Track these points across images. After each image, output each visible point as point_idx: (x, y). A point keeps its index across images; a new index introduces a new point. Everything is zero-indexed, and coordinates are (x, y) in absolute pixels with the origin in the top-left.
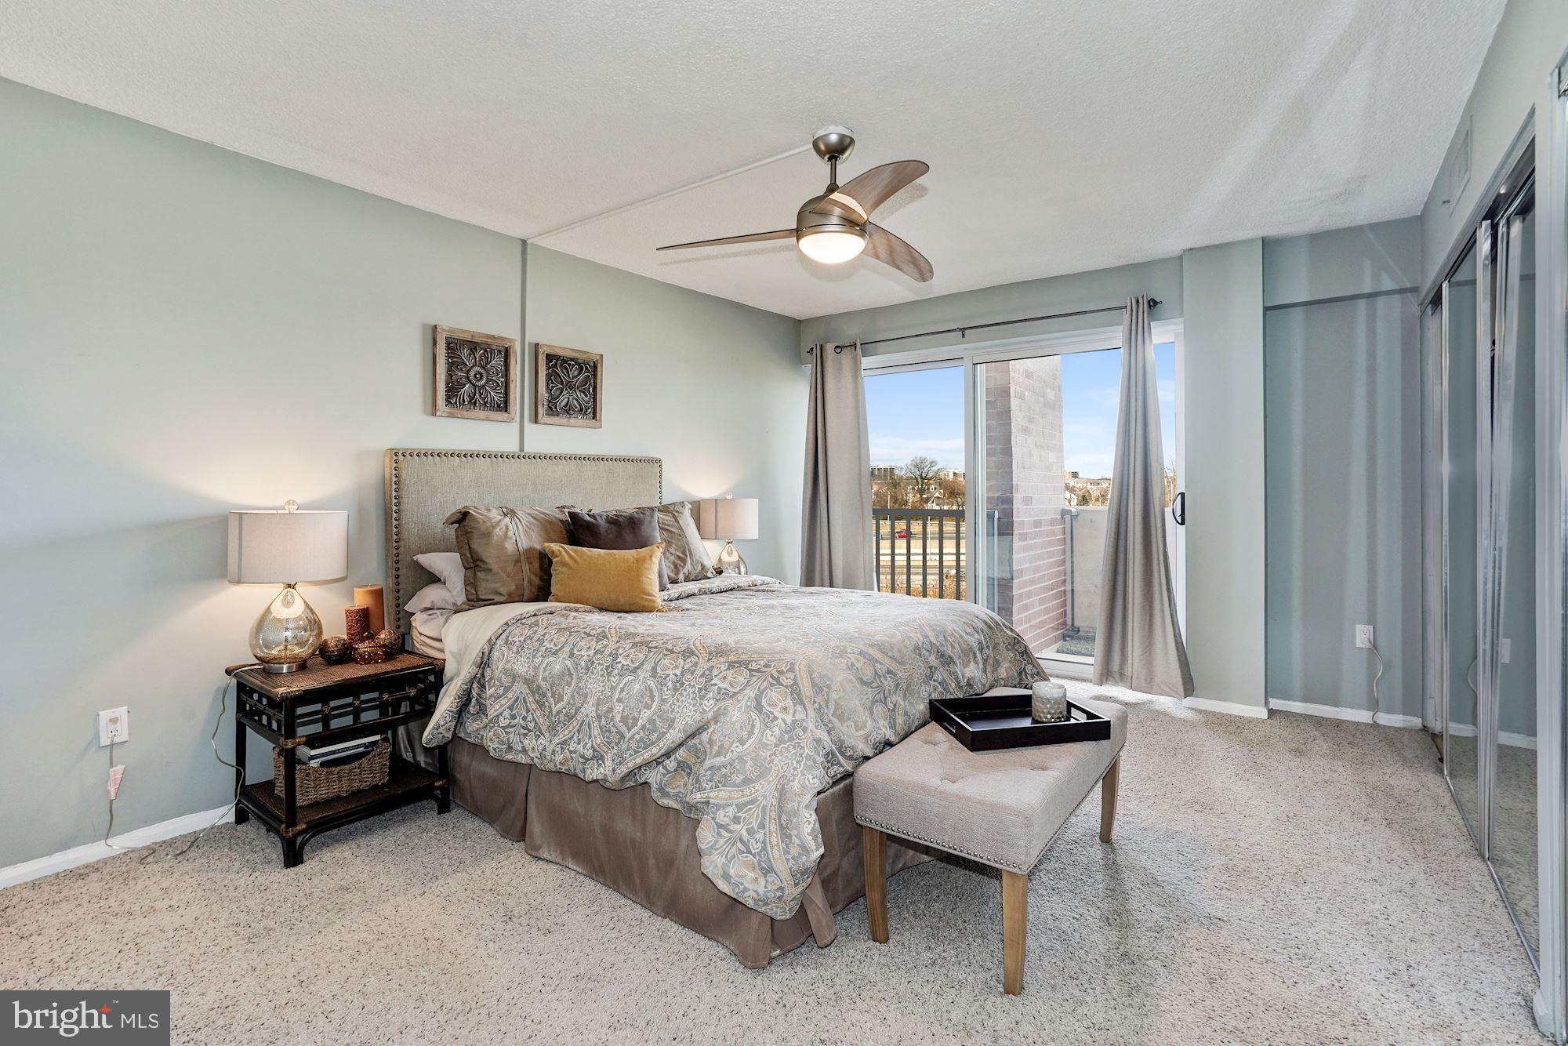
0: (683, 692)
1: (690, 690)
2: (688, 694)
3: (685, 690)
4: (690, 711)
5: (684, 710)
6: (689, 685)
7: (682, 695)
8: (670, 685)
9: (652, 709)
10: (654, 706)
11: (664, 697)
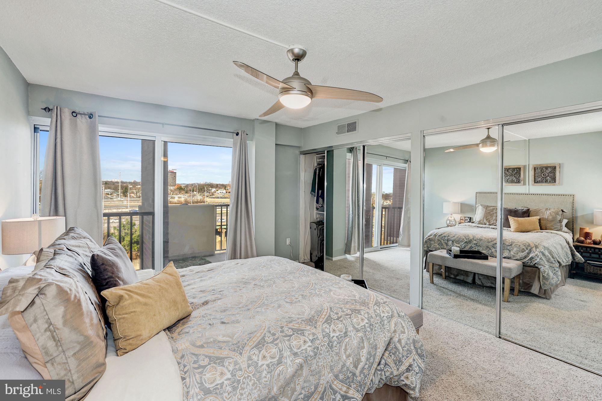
0: (375, 328)
1: (377, 325)
2: (378, 328)
3: (375, 327)
4: (381, 335)
5: (379, 336)
6: (375, 323)
7: (375, 330)
8: (369, 329)
9: (366, 348)
10: (365, 345)
11: (368, 337)
